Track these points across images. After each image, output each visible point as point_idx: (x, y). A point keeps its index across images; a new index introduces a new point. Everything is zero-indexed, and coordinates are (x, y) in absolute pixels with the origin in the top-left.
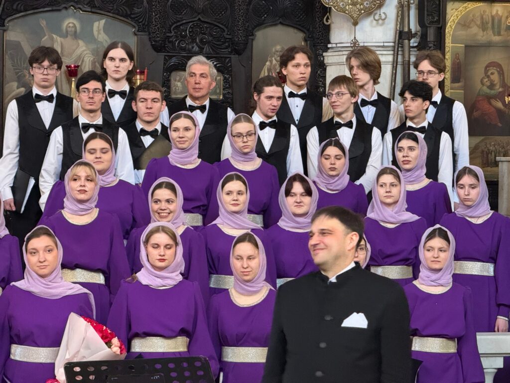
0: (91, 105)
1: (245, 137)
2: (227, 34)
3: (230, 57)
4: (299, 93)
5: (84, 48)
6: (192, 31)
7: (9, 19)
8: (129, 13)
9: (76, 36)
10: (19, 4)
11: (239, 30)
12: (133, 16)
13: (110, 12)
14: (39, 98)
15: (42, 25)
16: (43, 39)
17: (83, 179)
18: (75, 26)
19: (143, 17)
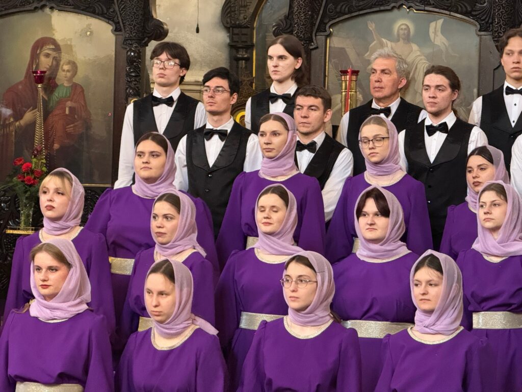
1: (371, 142)
4: (519, 89)
5: (419, 53)
7: (331, 23)
8: (469, 9)
9: (408, 39)
10: (343, 5)
12: (474, 13)
13: (446, 10)
14: (158, 101)
15: (371, 29)
16: (371, 45)
17: (52, 191)
18: (408, 28)
19: (487, 14)
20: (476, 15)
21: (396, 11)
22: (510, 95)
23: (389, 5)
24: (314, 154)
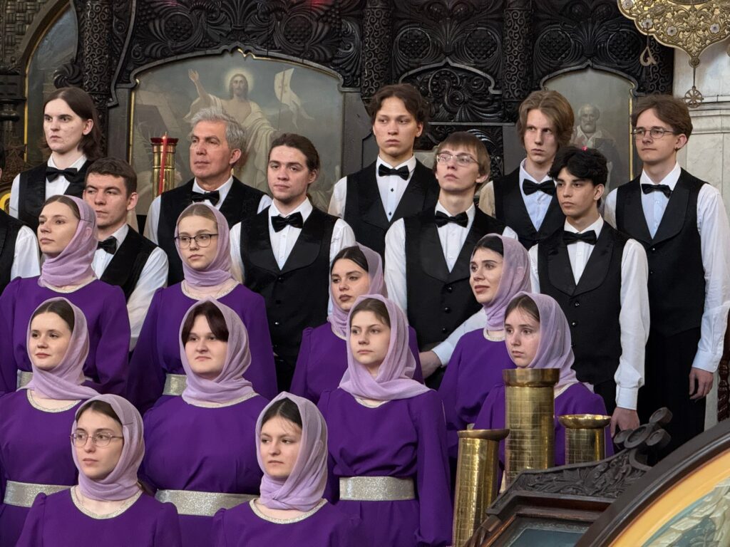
1: (193, 241)
2: (495, 88)
3: (501, 127)
4: (397, 168)
5: (259, 116)
6: (437, 84)
7: (137, 71)
8: (329, 56)
9: (244, 95)
10: (153, 47)
11: (511, 80)
12: (335, 62)
13: (298, 56)
15: (193, 80)
16: (194, 103)
18: (244, 81)
19: (353, 62)
20: (338, 65)
21: (228, 57)
22: (384, 177)
23: (218, 48)
24: (113, 256)
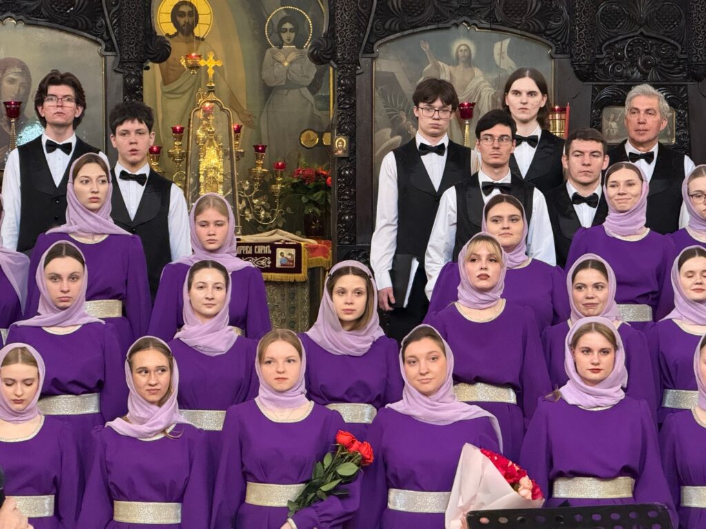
0: (496, 158)
2: (681, 53)
3: (686, 85)
5: (482, 79)
6: (632, 50)
7: (379, 42)
8: (543, 28)
9: (469, 62)
10: (392, 22)
11: (699, 46)
12: (548, 32)
13: (516, 28)
14: (425, 149)
15: (425, 50)
16: (425, 69)
17: (484, 259)
18: (468, 49)
20: (551, 35)
21: (453, 29)
23: (448, 22)
